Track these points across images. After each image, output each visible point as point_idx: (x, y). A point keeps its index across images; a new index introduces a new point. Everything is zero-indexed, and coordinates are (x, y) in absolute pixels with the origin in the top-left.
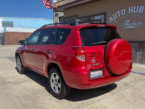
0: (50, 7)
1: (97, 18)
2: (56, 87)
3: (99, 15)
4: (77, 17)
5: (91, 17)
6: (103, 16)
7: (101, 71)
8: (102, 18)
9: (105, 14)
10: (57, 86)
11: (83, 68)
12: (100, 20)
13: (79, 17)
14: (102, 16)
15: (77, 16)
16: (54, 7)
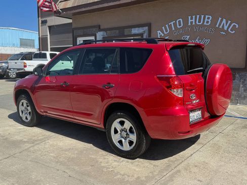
0: (48, 9)
1: (135, 31)
2: (123, 140)
3: (139, 27)
4: (100, 28)
5: (126, 30)
6: (146, 28)
7: (200, 111)
8: (144, 32)
9: (149, 25)
10: (125, 139)
11: (177, 108)
12: (142, 35)
13: (101, 28)
14: (144, 28)
15: (99, 26)
16: (55, 10)
